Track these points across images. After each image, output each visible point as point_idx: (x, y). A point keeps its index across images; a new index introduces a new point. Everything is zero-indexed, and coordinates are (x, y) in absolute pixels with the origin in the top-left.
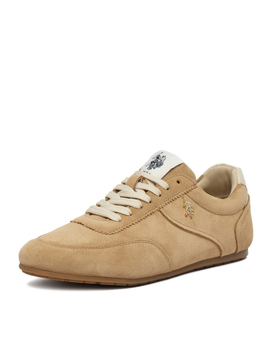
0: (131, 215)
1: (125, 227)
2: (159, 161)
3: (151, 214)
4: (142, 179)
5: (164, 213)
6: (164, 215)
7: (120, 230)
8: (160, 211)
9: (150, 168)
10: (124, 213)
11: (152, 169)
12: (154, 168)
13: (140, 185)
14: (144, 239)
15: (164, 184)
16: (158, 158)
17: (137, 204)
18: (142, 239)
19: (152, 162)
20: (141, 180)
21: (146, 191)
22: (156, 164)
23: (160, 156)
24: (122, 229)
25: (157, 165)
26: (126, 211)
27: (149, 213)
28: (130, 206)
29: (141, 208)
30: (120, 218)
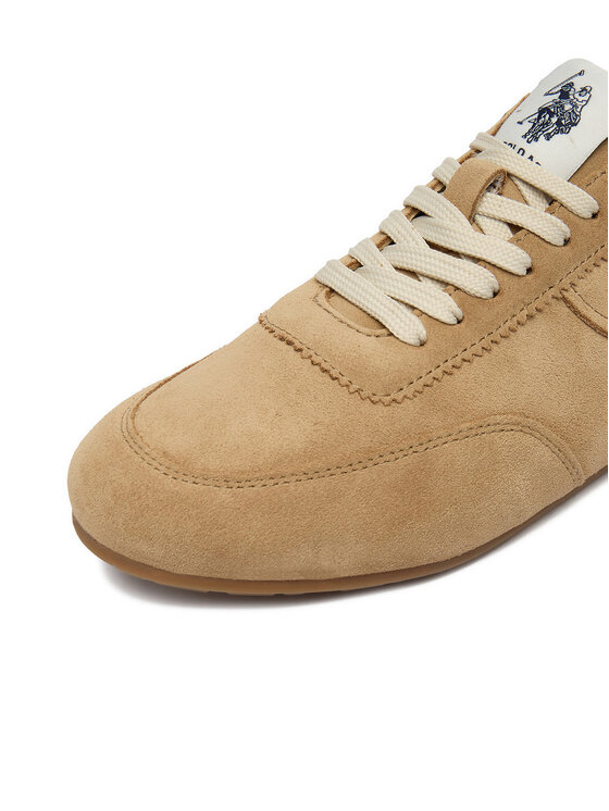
0: (459, 322)
1: (439, 371)
2: (568, 107)
3: (530, 317)
4: (501, 181)
5: (579, 305)
6: (576, 312)
7: (418, 385)
8: (565, 300)
9: (533, 136)
10: (437, 316)
11: (542, 138)
12: (548, 137)
13: (493, 203)
14: (499, 418)
15: (580, 201)
16: (564, 94)
17: (479, 282)
18: (491, 420)
19: (542, 111)
20: (498, 185)
21: (515, 228)
22: (554, 120)
23: (571, 85)
24: (427, 379)
25: (559, 123)
26: (444, 307)
27: (522, 316)
28: (457, 288)
29: (495, 294)
30: (423, 334)
